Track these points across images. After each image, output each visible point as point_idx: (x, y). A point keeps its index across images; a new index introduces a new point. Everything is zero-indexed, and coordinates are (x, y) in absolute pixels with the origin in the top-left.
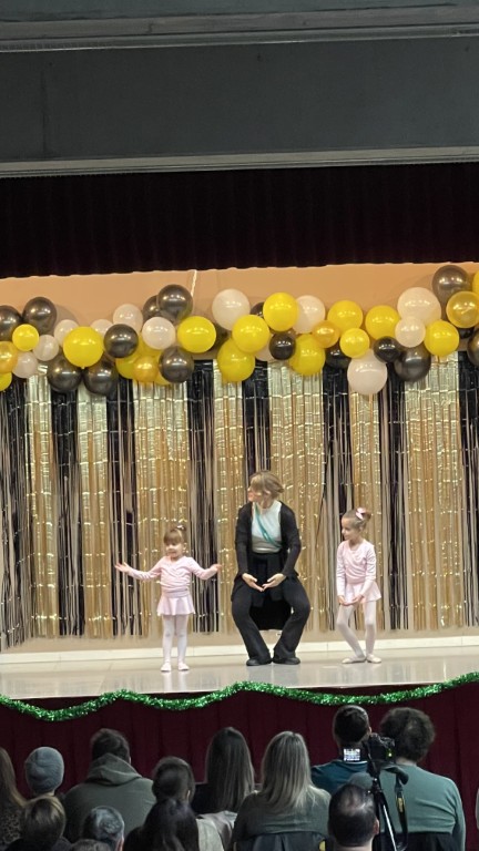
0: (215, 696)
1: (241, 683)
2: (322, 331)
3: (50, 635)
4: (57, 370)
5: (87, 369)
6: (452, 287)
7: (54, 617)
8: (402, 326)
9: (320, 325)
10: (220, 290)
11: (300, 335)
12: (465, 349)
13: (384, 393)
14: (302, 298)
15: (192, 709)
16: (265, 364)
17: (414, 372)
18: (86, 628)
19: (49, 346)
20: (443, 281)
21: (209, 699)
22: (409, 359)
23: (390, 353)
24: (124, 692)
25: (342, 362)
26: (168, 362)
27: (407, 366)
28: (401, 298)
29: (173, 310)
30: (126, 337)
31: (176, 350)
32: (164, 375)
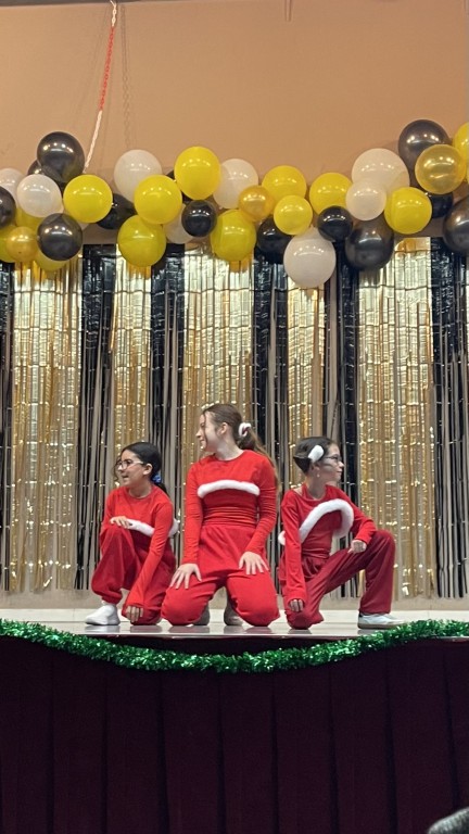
2: (249, 198)
6: (418, 148)
8: (356, 192)
9: (251, 191)
11: (225, 210)
12: (440, 234)
13: (333, 284)
14: (229, 161)
16: (180, 249)
17: (372, 257)
20: (412, 139)
22: (365, 240)
23: (337, 228)
25: (277, 245)
26: (47, 231)
27: (360, 248)
28: (357, 163)
29: (57, 164)
31: (60, 219)
32: (45, 252)
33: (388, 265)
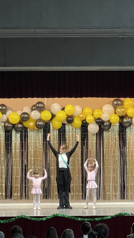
0: (48, 217)
1: (55, 214)
2: (81, 116)
3: (3, 199)
4: (7, 124)
5: (15, 124)
6: (118, 105)
7: (4, 194)
8: (104, 115)
9: (81, 114)
10: (53, 104)
11: (75, 116)
12: (121, 122)
13: (98, 134)
14: (76, 106)
15: (41, 221)
16: (65, 124)
17: (107, 128)
18: (13, 197)
19: (5, 118)
20: (115, 103)
21: (46, 218)
22: (105, 124)
23: (100, 122)
24: (23, 216)
25: (86, 124)
26: (38, 123)
27: (104, 126)
28: (103, 107)
29: (40, 109)
30: (26, 116)
31: (40, 120)
32: (36, 127)
33: (110, 129)
